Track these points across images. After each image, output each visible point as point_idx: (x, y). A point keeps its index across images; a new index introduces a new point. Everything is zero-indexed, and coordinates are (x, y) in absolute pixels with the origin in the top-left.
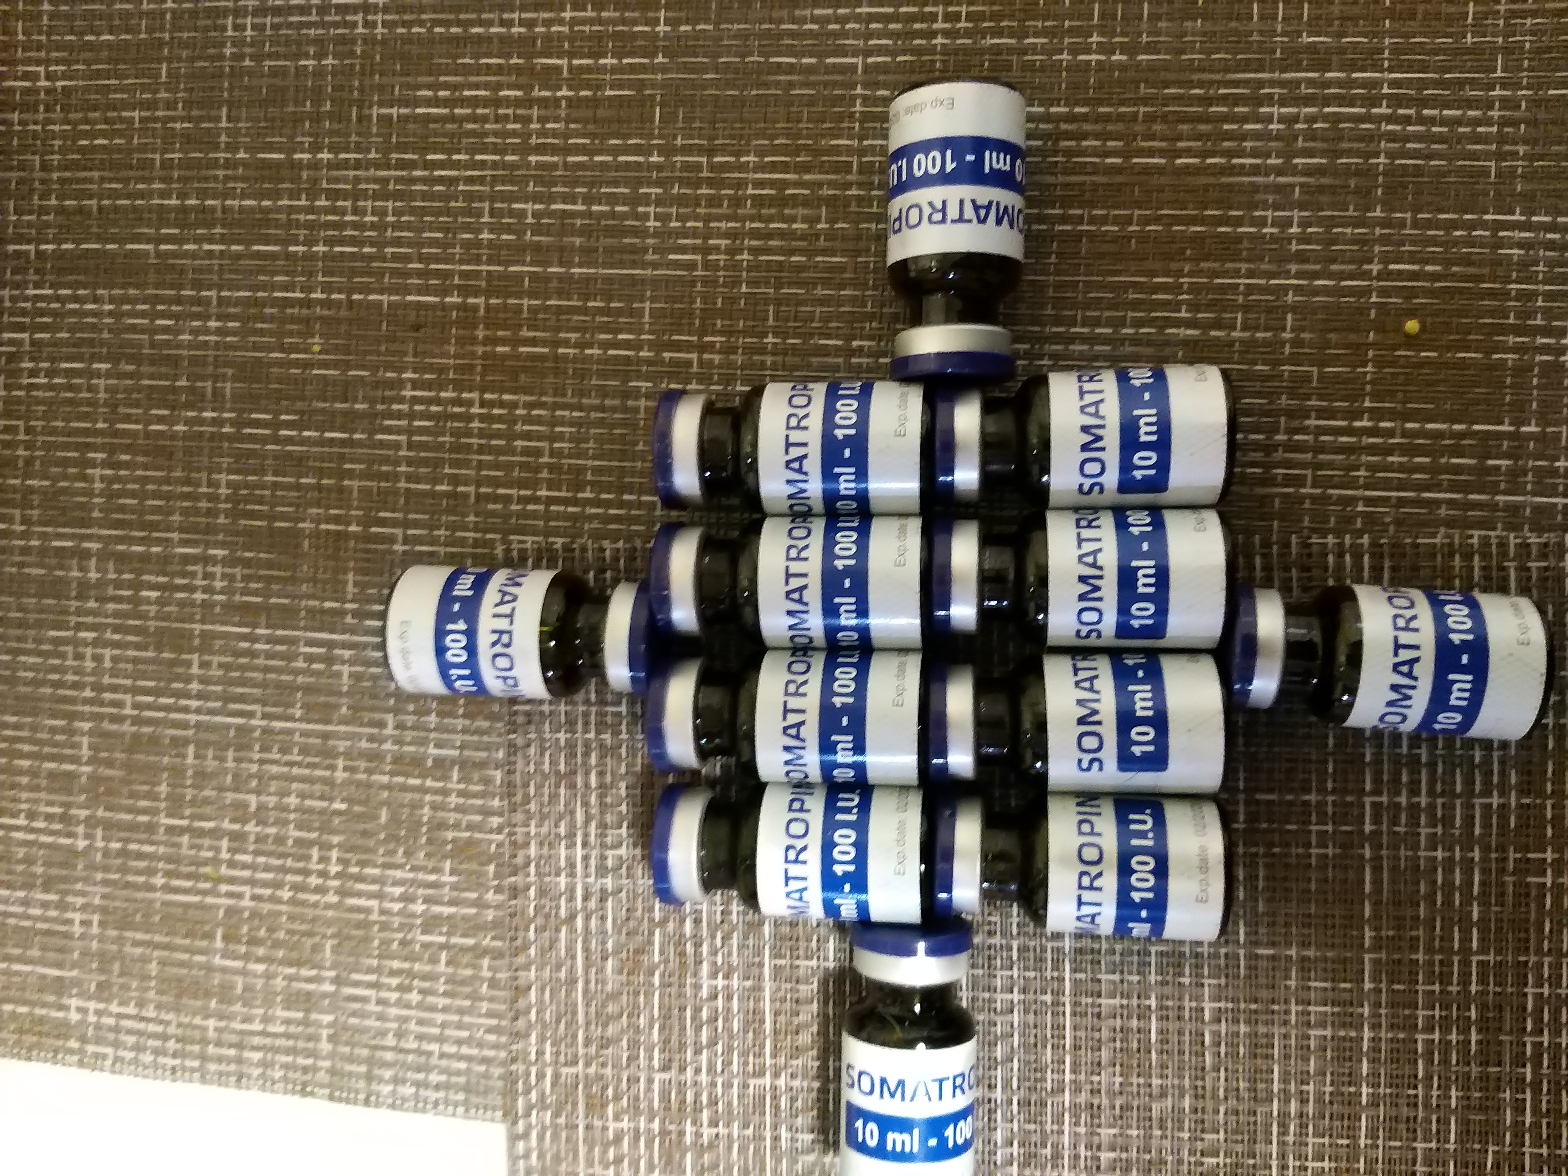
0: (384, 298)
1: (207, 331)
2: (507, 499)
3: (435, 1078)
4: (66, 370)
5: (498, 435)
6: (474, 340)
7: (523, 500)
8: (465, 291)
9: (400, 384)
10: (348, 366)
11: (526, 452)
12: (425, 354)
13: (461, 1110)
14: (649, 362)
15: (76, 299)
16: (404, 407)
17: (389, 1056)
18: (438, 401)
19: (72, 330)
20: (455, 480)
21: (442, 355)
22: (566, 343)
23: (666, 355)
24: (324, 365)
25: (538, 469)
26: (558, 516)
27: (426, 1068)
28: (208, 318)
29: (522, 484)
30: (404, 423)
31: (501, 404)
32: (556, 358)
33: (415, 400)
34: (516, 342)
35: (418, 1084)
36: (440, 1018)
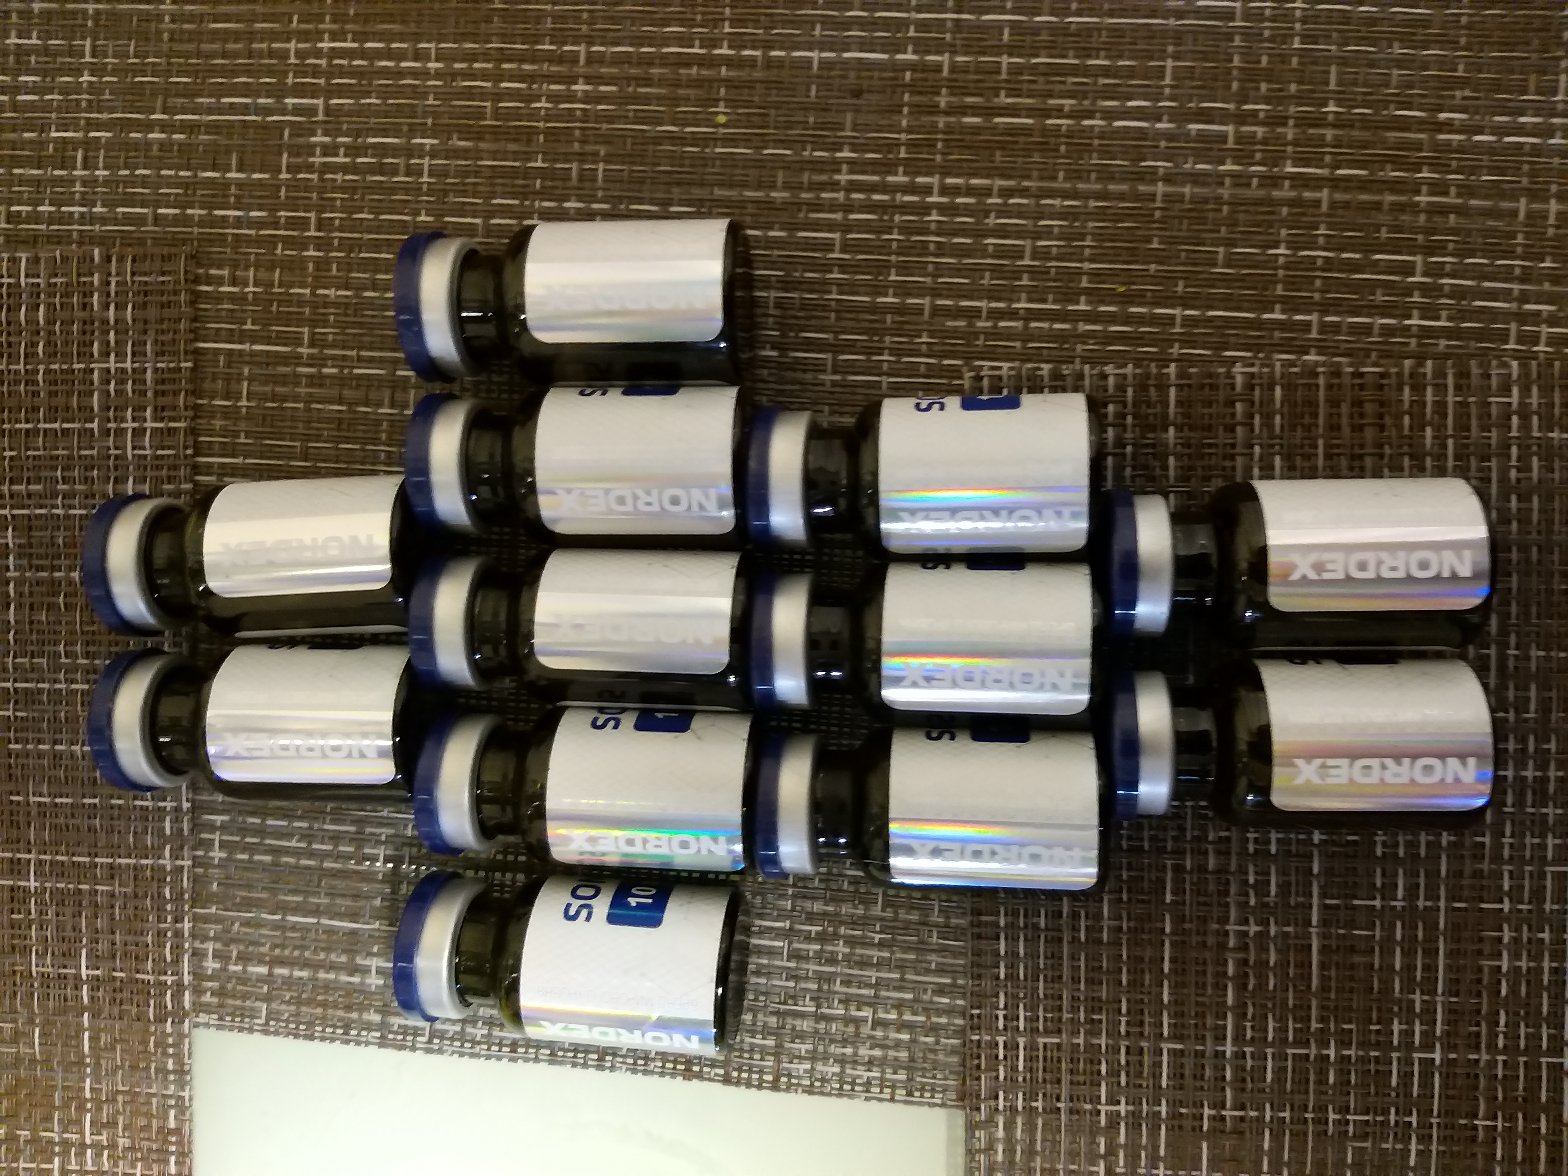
0: (815, 55)
1: (571, 97)
2: (975, 313)
3: (864, 1052)
4: (375, 146)
5: (962, 231)
6: (934, 109)
7: (996, 315)
8: (922, 47)
9: (835, 166)
10: (764, 141)
11: (1001, 252)
12: (867, 128)
13: (901, 1093)
14: (1170, 137)
15: (389, 54)
16: (840, 196)
17: (806, 1025)
18: (883, 188)
19: (384, 93)
20: (903, 290)
21: (891, 128)
22: (1059, 112)
23: (1194, 127)
24: (730, 141)
25: (1017, 274)
26: (1040, 336)
27: (854, 1040)
28: (573, 80)
29: (992, 294)
30: (838, 216)
31: (970, 191)
32: (1045, 131)
33: (853, 187)
34: (989, 112)
35: (842, 1061)
36: (872, 975)
